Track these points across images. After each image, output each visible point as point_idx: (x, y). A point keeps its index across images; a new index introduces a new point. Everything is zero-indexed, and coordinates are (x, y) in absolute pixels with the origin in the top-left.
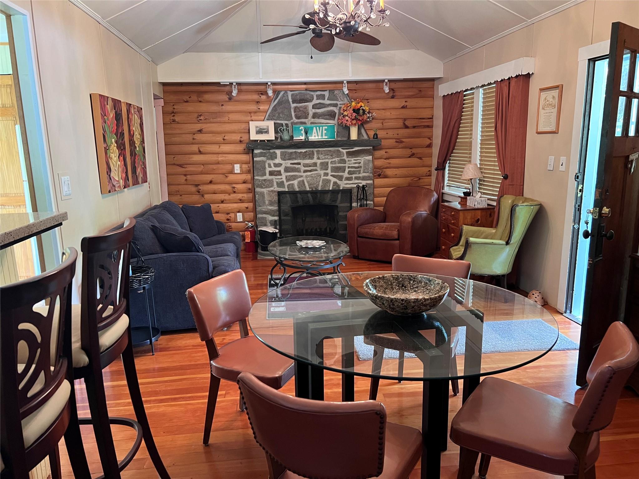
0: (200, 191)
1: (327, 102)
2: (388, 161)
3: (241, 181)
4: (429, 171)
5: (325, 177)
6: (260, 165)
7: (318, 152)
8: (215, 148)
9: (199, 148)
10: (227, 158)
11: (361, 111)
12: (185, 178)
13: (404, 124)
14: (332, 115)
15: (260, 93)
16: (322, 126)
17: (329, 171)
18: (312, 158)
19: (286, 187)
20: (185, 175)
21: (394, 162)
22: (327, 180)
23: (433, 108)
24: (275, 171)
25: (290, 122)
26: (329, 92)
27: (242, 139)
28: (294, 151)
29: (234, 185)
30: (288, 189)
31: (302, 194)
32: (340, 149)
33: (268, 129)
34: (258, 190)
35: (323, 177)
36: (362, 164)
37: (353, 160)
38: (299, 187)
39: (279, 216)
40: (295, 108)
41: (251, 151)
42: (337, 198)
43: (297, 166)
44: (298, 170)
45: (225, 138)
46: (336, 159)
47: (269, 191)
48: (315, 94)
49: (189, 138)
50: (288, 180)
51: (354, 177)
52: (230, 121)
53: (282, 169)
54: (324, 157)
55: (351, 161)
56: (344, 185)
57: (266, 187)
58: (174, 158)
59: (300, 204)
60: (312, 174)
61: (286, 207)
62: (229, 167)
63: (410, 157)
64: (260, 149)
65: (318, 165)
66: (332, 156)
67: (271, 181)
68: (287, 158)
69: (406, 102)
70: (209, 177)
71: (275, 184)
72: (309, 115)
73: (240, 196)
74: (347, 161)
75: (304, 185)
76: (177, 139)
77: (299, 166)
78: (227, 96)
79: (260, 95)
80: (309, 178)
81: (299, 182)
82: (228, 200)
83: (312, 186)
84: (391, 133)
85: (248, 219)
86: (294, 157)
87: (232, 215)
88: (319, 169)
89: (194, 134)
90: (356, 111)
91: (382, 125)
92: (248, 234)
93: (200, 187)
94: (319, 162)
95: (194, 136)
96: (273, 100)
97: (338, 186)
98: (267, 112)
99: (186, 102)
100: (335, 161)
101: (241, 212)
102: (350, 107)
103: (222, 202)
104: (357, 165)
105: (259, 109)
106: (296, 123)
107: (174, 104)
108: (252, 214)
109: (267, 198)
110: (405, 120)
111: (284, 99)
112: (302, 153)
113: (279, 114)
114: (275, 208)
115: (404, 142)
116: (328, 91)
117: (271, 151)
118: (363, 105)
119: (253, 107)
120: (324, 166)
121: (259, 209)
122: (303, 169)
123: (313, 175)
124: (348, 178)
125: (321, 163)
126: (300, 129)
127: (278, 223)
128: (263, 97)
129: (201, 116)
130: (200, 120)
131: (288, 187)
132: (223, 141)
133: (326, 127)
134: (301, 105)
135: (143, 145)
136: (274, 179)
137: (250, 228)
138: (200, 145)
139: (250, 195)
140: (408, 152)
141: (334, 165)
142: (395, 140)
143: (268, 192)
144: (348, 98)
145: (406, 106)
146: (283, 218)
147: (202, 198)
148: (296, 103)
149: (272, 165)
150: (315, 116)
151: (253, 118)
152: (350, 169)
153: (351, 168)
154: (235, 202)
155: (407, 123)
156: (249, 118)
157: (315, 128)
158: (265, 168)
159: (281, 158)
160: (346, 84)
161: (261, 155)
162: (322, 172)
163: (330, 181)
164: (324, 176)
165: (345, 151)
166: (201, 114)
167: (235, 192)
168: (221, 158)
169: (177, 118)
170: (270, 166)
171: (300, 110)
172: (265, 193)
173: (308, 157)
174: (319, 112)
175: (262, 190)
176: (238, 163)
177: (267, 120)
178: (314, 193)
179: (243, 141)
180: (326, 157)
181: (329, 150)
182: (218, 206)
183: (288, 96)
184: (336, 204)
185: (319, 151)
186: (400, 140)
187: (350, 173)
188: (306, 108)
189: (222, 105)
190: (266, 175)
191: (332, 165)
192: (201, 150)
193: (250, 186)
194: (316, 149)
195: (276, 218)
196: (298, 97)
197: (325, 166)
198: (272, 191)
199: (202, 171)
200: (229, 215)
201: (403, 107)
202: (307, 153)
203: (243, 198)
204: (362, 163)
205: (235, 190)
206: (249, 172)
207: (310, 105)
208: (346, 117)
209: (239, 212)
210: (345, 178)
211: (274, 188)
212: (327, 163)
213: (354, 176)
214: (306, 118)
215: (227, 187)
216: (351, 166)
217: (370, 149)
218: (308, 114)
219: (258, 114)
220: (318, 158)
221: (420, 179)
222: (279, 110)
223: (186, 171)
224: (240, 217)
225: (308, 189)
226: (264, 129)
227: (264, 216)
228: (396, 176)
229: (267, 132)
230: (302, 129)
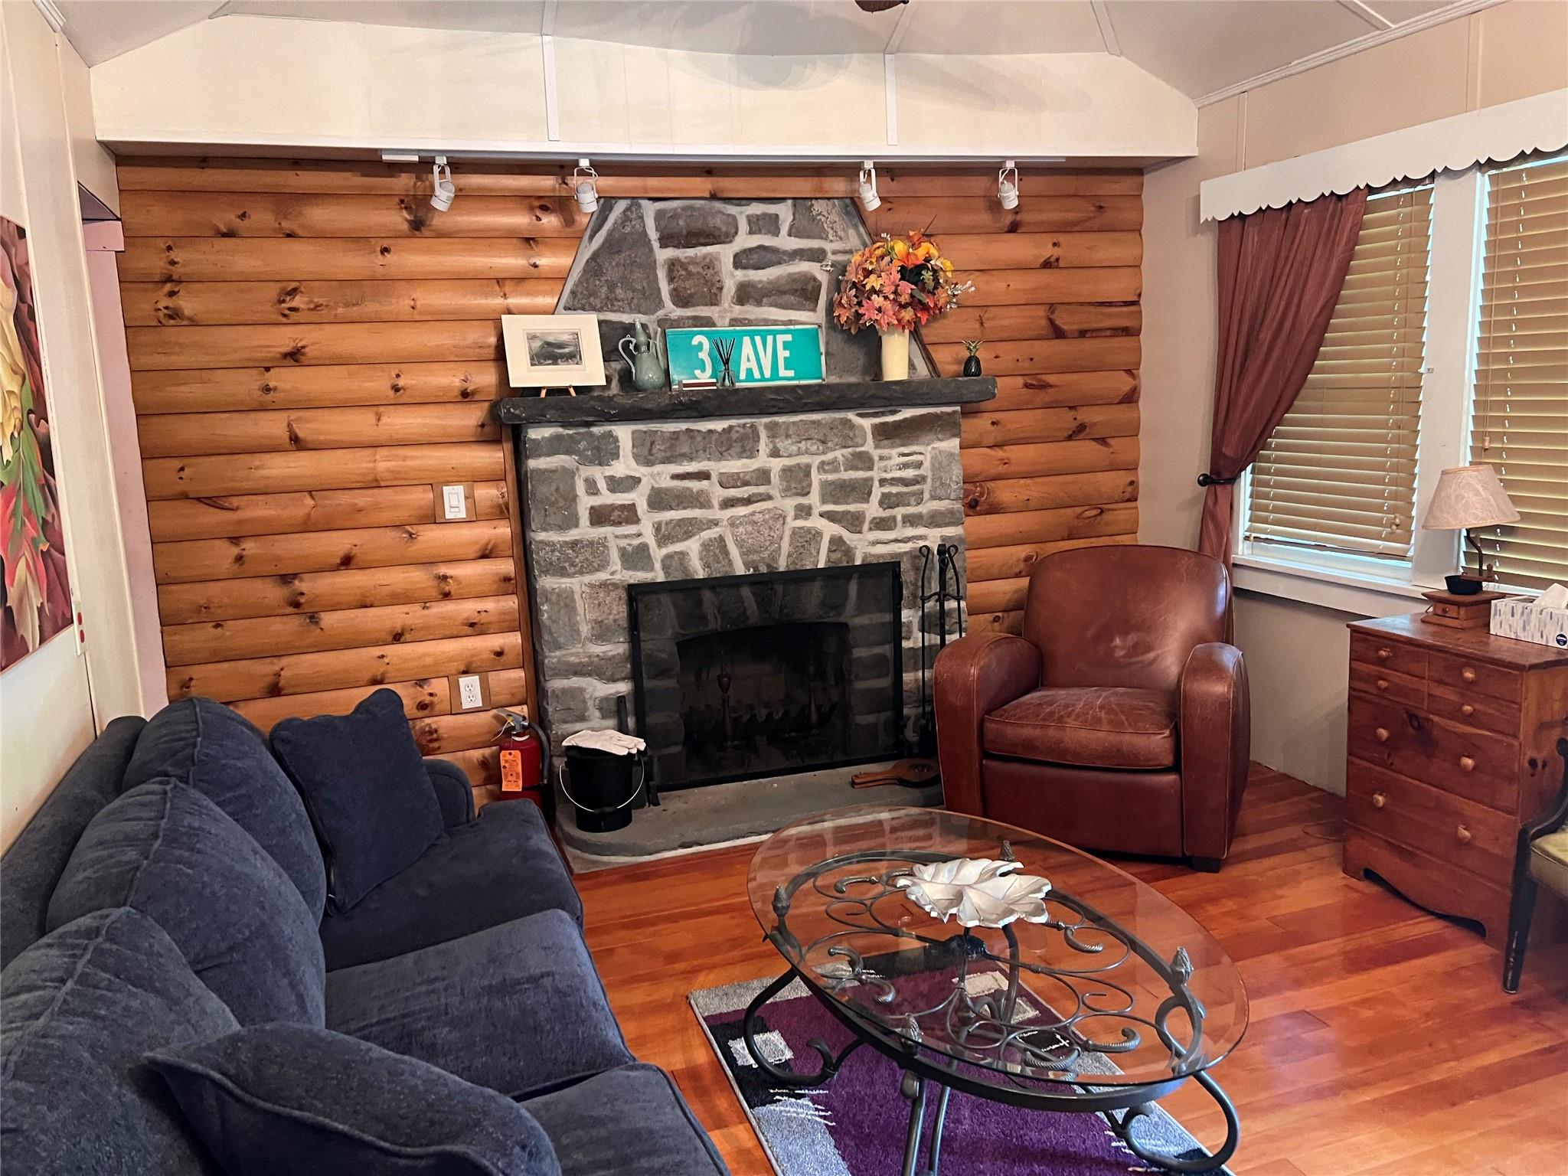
0: (302, 600)
1: (786, 242)
2: (999, 453)
3: (473, 551)
4: (1132, 483)
5: (800, 523)
6: (553, 487)
7: (772, 428)
8: (358, 424)
9: (289, 425)
10: (410, 463)
11: (927, 275)
12: (235, 551)
13: (1051, 322)
14: (804, 292)
15: (537, 203)
16: (774, 333)
17: (814, 499)
18: (752, 453)
19: (658, 566)
20: (235, 540)
21: (1019, 454)
22: (809, 530)
23: (1138, 266)
24: (613, 508)
25: (654, 317)
26: (795, 206)
27: (471, 388)
28: (683, 426)
29: (443, 570)
30: (666, 573)
31: (718, 590)
32: (851, 416)
33: (577, 345)
34: (546, 583)
35: (793, 523)
36: (926, 470)
37: (895, 454)
38: (706, 565)
39: (636, 677)
40: (672, 265)
41: (507, 433)
42: (846, 596)
43: (695, 485)
44: (700, 500)
45: (401, 383)
46: (839, 454)
47: (591, 586)
48: (742, 214)
49: (247, 385)
50: (663, 539)
51: (899, 518)
52: (420, 313)
53: (638, 498)
54: (794, 448)
55: (890, 458)
56: (867, 546)
57: (581, 573)
58: (182, 469)
59: (712, 626)
60: (753, 514)
61: (660, 643)
62: (421, 497)
63: (1070, 438)
64: (549, 423)
65: (775, 478)
66: (824, 442)
67: (598, 547)
68: (661, 455)
69: (1055, 244)
70: (338, 543)
71: (615, 556)
72: (725, 290)
73: (469, 608)
74: (876, 458)
75: (726, 553)
76: (191, 391)
77: (704, 484)
78: (405, 214)
79: (539, 213)
80: (741, 529)
81: (706, 546)
82: (422, 629)
83: (755, 557)
84: (1010, 354)
85: (504, 698)
86: (685, 449)
87: (440, 686)
88: (775, 493)
89: (268, 369)
90: (911, 273)
91: (977, 325)
92: (512, 761)
93: (303, 585)
94: (776, 465)
95: (267, 375)
96: (588, 233)
97: (849, 552)
98: (566, 279)
99: (225, 235)
100: (835, 460)
101: (474, 673)
102: (887, 259)
103: (397, 637)
104: (909, 473)
105: (535, 266)
106: (677, 323)
107: (170, 243)
108: (519, 674)
109: (585, 617)
110: (1052, 307)
111: (628, 230)
112: (714, 437)
113: (612, 287)
114: (618, 648)
115: (1051, 386)
116: (790, 202)
117: (596, 430)
118: (934, 251)
119: (512, 261)
120: (797, 480)
121: (552, 657)
122: (719, 493)
123: (758, 517)
124: (882, 520)
125: (787, 471)
126: (695, 342)
127: (629, 706)
128: (550, 221)
129: (294, 292)
130: (290, 309)
131: (665, 568)
132: (391, 393)
133: (789, 338)
134: (690, 252)
135: (41, 430)
136: (610, 538)
137: (518, 735)
138: (294, 415)
139: (512, 603)
140: (1066, 420)
141: (831, 477)
142: (1020, 381)
143: (584, 588)
144: (862, 229)
145: (1057, 260)
146: (648, 684)
147: (313, 627)
148: (676, 247)
149: (602, 485)
150: (746, 294)
151: (513, 301)
152: (886, 490)
153: (892, 485)
154: (448, 633)
155: (1063, 320)
156: (498, 302)
157: (746, 340)
158: (574, 498)
159: (636, 457)
160: (873, 172)
161: (555, 446)
162: (789, 504)
163: (818, 535)
164: (796, 517)
165: (867, 423)
166: (294, 285)
167: (446, 596)
168: (384, 463)
169: (188, 304)
170: (592, 488)
171: (690, 274)
172: (577, 597)
173: (737, 448)
174: (760, 282)
175: (565, 583)
176: (459, 482)
177: (567, 308)
178: (765, 582)
179: (474, 393)
180: (803, 445)
181: (813, 422)
182: (382, 657)
183: (641, 218)
184: (841, 619)
185: (776, 424)
186: (1041, 380)
187: (887, 502)
188: (710, 264)
189: (385, 250)
190: (577, 526)
191: (824, 477)
192: (301, 434)
193: (507, 567)
194: (766, 420)
195: (623, 688)
196: (681, 222)
197: (800, 482)
198: (604, 585)
199: (308, 516)
200: (428, 689)
201: (1047, 265)
202: (734, 436)
203: (484, 618)
204: (927, 464)
205: (447, 589)
206: (500, 512)
207: (725, 253)
208: (874, 297)
209: (466, 672)
210: (871, 523)
211: (612, 574)
212: (808, 467)
213: (899, 512)
214: (713, 300)
215: (417, 578)
216: (889, 476)
217: (955, 412)
218: (721, 289)
219: (529, 285)
220: (775, 453)
221: (1102, 512)
222: (612, 273)
223: (239, 522)
224: (470, 690)
225: (740, 570)
226: (561, 346)
227: (575, 682)
228: (1026, 507)
229: (574, 356)
230: (701, 344)
